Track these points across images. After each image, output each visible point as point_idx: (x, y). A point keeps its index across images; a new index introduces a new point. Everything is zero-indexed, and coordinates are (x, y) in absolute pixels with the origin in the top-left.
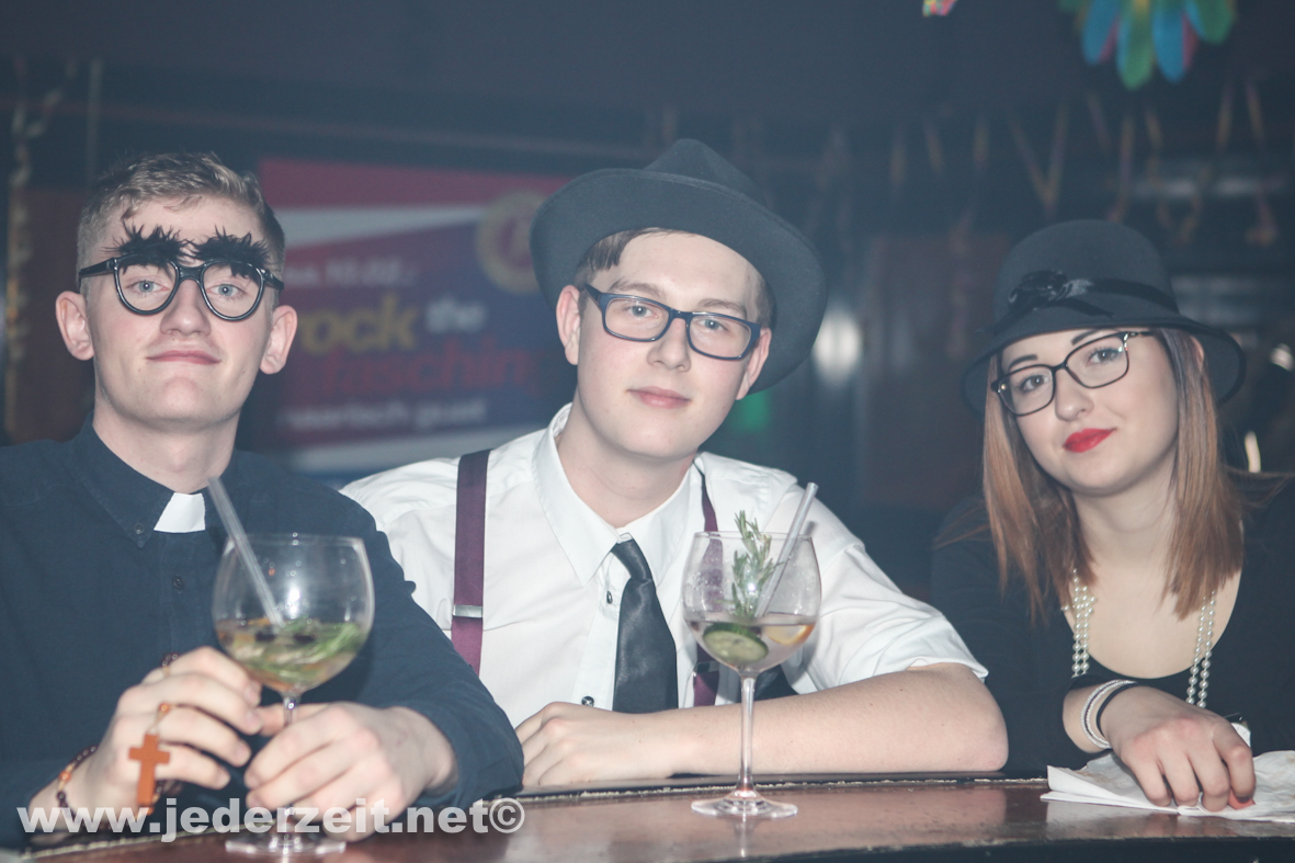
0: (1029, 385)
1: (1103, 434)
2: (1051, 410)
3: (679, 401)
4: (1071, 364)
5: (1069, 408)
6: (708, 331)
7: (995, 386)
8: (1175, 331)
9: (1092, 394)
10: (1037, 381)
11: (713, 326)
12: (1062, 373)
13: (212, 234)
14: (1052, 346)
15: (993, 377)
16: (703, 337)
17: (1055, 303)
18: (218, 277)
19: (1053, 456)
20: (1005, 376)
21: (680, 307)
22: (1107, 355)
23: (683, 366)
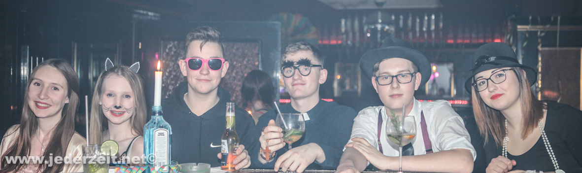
0: (481, 84)
1: (501, 95)
2: (487, 89)
3: (400, 95)
4: (491, 78)
5: (491, 89)
6: (403, 78)
7: (473, 85)
8: (518, 68)
9: (497, 85)
10: (483, 83)
11: (403, 76)
12: (489, 80)
13: (300, 59)
14: (487, 74)
15: (473, 82)
16: (401, 79)
17: (487, 63)
18: (302, 68)
19: (488, 101)
20: (475, 82)
21: (394, 75)
22: (500, 75)
23: (398, 87)
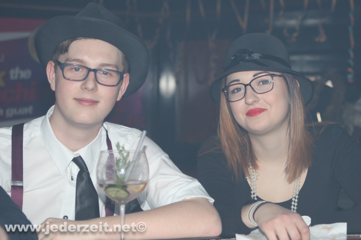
0: (236, 91)
1: (261, 111)
2: (243, 100)
3: (94, 102)
4: (252, 84)
5: (250, 101)
6: (104, 76)
7: (223, 91)
9: (259, 96)
10: (239, 90)
11: (106, 74)
12: (248, 87)
14: (246, 76)
16: (102, 78)
17: (248, 61)
19: (242, 118)
20: (227, 87)
21: (92, 67)
22: (265, 82)
23: (95, 89)
